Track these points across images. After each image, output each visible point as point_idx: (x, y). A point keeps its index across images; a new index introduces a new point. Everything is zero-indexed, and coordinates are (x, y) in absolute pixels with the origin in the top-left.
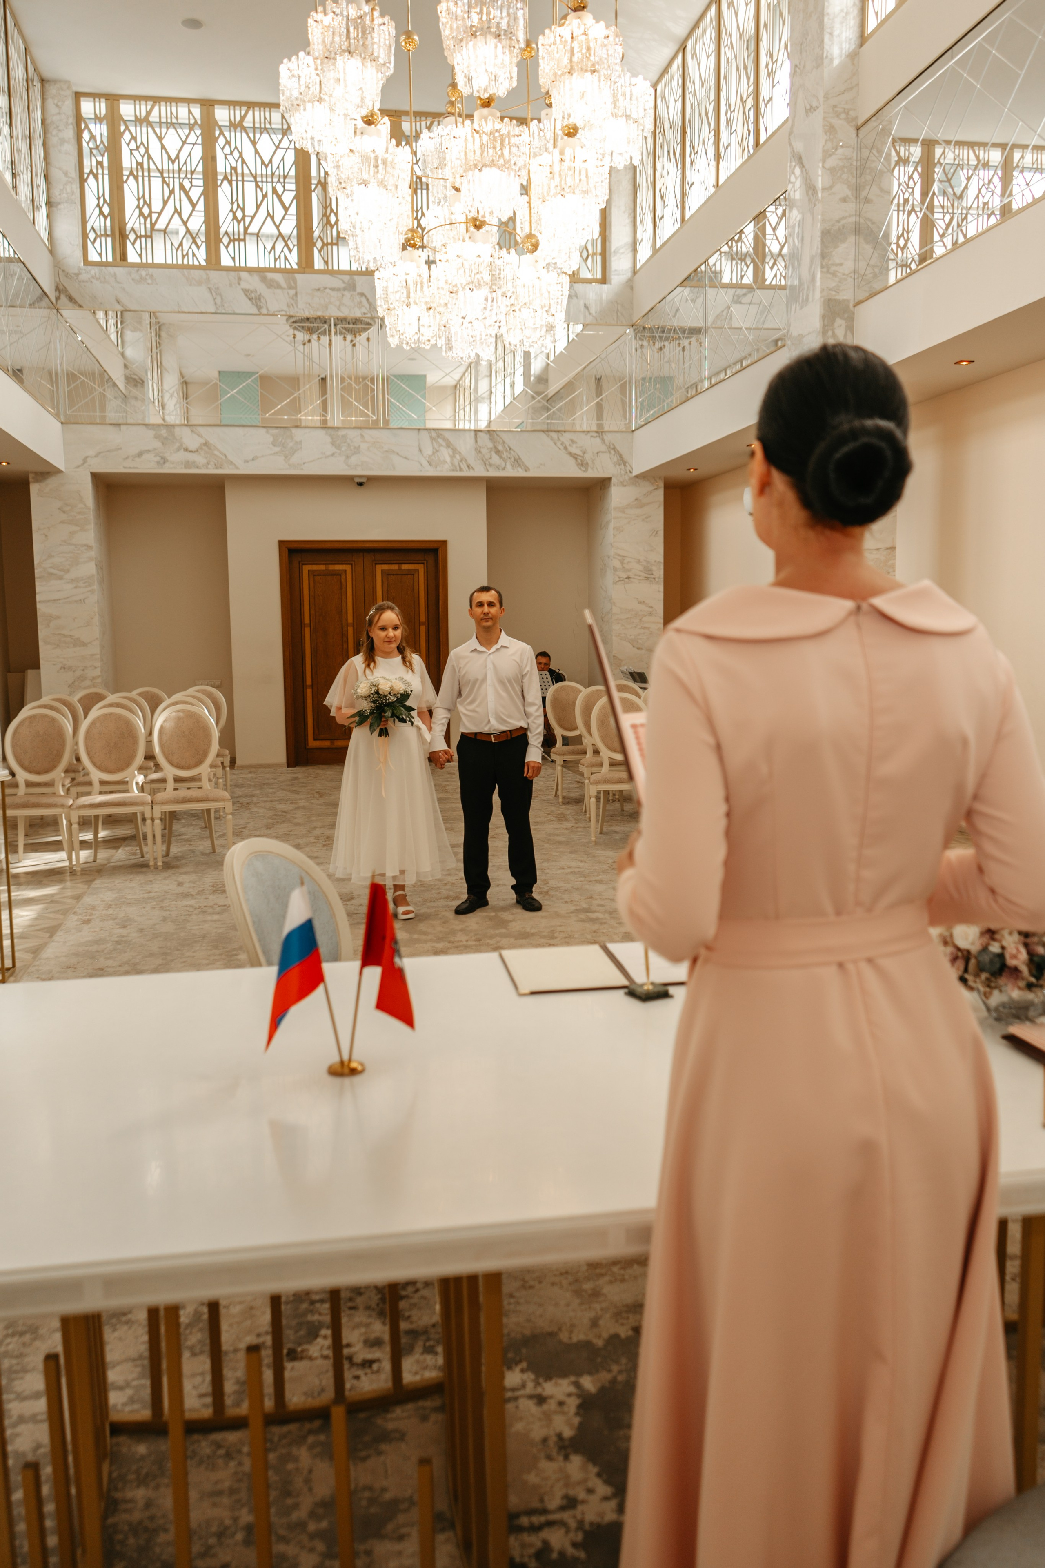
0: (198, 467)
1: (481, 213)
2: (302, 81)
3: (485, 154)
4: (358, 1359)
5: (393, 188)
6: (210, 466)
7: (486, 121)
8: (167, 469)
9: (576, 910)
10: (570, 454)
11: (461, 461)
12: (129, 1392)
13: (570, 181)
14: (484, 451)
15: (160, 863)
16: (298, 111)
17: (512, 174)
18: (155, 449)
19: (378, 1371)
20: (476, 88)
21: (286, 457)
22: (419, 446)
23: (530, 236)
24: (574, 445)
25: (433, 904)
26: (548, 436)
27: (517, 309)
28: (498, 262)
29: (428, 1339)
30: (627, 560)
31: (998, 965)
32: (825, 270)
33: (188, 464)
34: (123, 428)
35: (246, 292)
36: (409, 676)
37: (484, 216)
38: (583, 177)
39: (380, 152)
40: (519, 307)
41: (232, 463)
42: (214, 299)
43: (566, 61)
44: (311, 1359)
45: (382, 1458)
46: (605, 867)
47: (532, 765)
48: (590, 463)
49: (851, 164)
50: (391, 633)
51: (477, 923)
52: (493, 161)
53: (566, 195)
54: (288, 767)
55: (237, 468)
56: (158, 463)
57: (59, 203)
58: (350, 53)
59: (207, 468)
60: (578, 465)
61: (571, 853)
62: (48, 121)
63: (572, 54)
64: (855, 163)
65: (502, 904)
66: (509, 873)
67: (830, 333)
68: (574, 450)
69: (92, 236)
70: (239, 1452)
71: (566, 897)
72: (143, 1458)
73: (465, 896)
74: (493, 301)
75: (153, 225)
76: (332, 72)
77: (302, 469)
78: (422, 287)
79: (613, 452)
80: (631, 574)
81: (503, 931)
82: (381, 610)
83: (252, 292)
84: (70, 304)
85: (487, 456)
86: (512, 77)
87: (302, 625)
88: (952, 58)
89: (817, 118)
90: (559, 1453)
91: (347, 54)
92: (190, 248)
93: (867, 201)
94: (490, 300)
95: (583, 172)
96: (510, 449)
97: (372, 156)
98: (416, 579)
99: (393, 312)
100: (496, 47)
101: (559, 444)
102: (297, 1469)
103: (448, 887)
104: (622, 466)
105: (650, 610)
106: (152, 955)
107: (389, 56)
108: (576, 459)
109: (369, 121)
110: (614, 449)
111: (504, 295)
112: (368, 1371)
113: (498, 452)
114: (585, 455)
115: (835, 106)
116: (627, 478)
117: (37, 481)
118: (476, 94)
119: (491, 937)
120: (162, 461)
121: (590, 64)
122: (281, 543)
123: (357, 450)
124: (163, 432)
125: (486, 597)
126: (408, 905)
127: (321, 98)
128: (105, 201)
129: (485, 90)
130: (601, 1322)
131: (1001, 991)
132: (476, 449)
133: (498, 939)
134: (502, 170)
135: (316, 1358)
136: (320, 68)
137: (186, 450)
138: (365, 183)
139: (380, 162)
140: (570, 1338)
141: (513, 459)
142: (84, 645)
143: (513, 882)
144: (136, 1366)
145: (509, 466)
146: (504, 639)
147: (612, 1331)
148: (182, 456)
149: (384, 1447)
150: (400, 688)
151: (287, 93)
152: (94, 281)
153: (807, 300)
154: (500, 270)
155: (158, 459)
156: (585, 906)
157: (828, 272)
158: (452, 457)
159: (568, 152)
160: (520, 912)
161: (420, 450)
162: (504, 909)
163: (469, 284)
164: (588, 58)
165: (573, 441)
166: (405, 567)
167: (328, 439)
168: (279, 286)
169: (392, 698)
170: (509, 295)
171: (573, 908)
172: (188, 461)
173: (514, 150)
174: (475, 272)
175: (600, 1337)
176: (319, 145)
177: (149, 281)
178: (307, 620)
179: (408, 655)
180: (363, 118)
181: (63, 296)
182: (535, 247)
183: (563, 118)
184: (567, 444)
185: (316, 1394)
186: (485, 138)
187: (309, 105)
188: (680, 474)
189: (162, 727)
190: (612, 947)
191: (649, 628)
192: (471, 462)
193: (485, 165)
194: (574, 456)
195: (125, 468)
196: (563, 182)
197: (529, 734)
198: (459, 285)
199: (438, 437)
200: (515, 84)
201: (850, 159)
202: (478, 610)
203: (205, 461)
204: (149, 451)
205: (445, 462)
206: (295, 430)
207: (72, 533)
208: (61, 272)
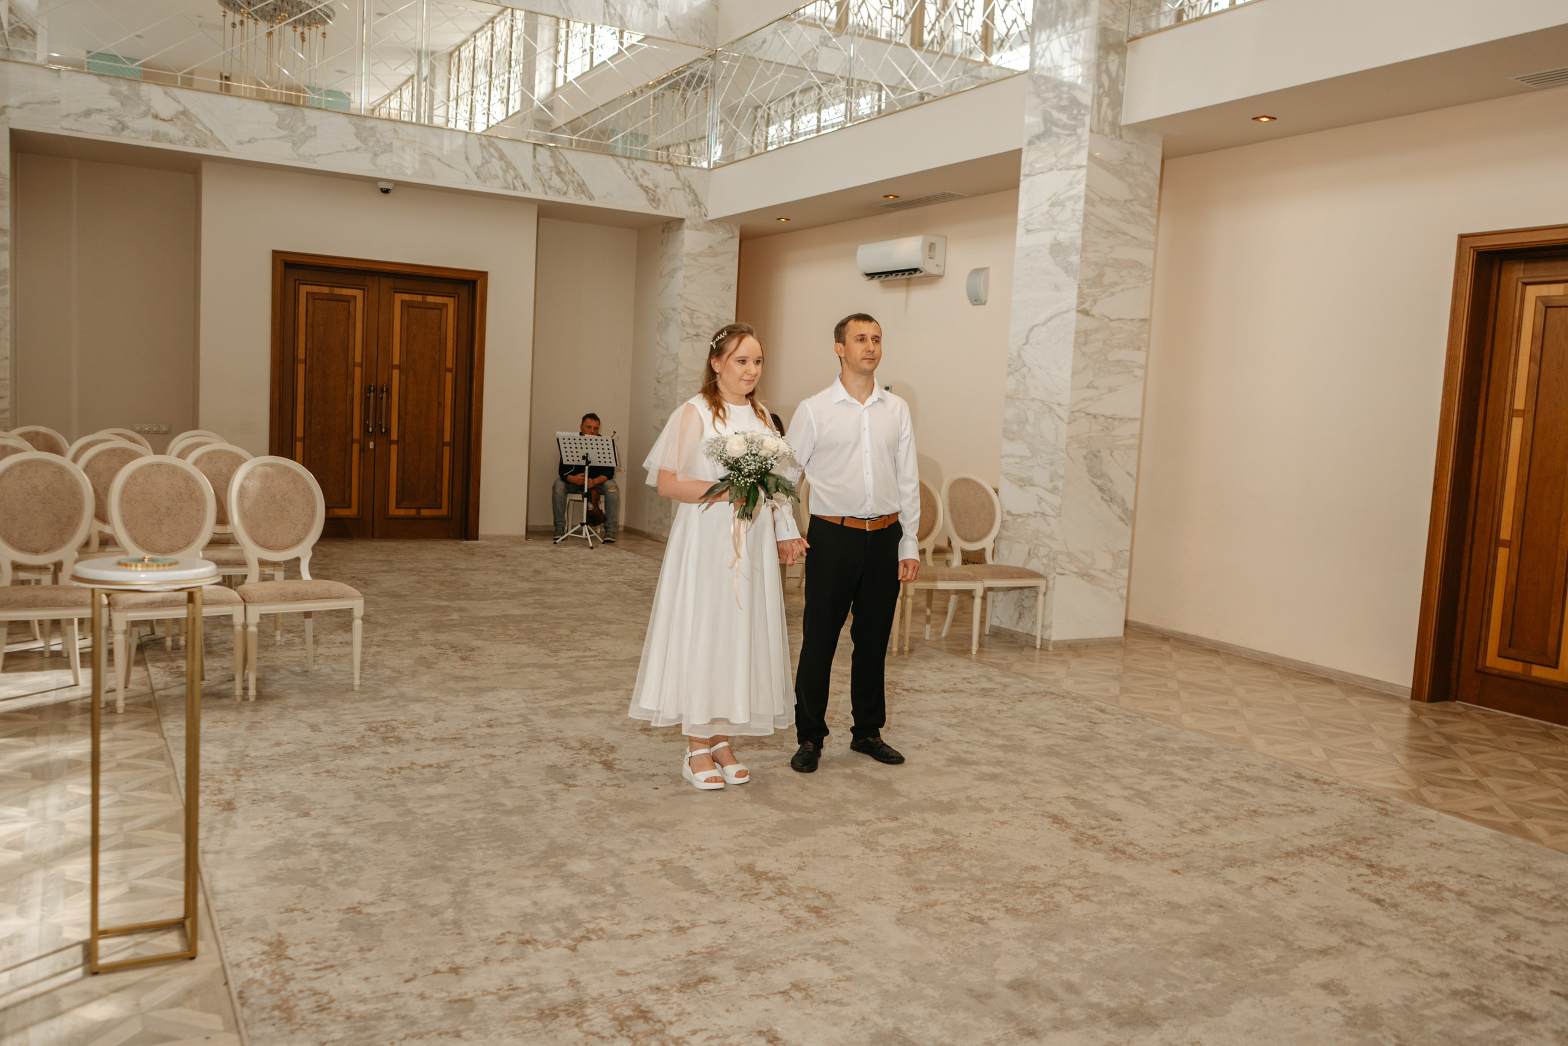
0: (170, 142)
6: (188, 142)
8: (125, 138)
10: (641, 186)
11: (515, 178)
14: (543, 169)
18: (110, 110)
21: (294, 144)
22: (466, 153)
24: (646, 177)
26: (618, 162)
30: (697, 315)
33: (156, 135)
34: (65, 74)
41: (219, 141)
47: (910, 564)
48: (662, 199)
50: (753, 368)
55: (227, 150)
56: (113, 128)
59: (184, 144)
60: (649, 200)
68: (645, 182)
77: (315, 162)
79: (687, 190)
80: (700, 332)
85: (547, 176)
87: (295, 361)
96: (574, 171)
98: (444, 315)
101: (629, 172)
104: (697, 208)
108: (647, 192)
110: (689, 186)
113: (559, 173)
114: (658, 190)
116: (701, 221)
120: (119, 127)
122: (275, 253)
123: (388, 148)
124: (125, 88)
125: (871, 329)
132: (534, 167)
137: (156, 117)
141: (576, 184)
145: (571, 192)
148: (149, 123)
155: (113, 123)
158: (505, 171)
161: (467, 158)
165: (645, 172)
166: (431, 299)
167: (352, 129)
172: (158, 132)
178: (301, 355)
184: (639, 174)
192: (528, 178)
194: (646, 189)
195: (62, 128)
197: (902, 521)
199: (490, 145)
202: (860, 346)
203: (181, 135)
204: (101, 111)
205: (497, 177)
206: (307, 112)
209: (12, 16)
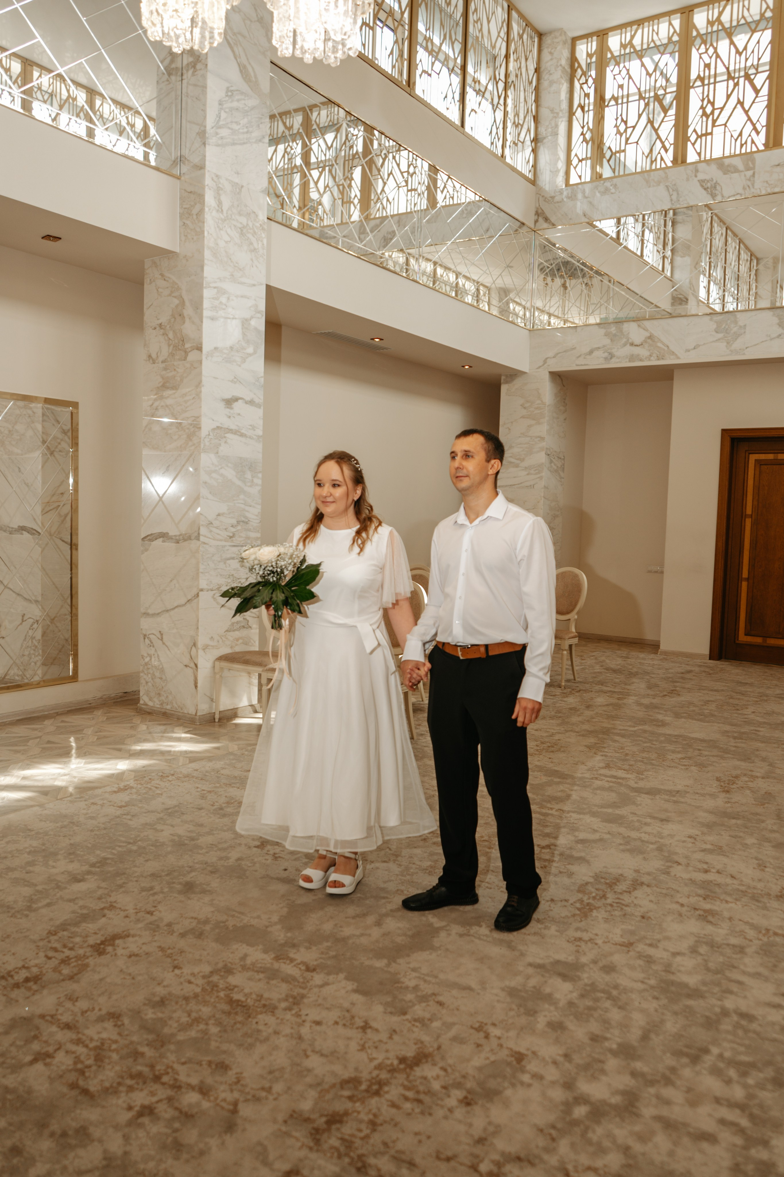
0: (641, 360)
6: (652, 358)
8: (613, 364)
18: (604, 346)
21: (728, 343)
33: (632, 358)
35: (702, 182)
41: (673, 353)
42: (671, 196)
47: (524, 704)
54: (710, 659)
55: (678, 358)
57: (544, 138)
59: (649, 360)
69: (575, 161)
75: (627, 139)
77: (744, 354)
83: (708, 181)
84: (546, 225)
87: (743, 516)
92: (659, 153)
117: (507, 382)
120: (610, 357)
122: (724, 431)
124: (613, 329)
128: (589, 128)
137: (632, 344)
148: (628, 350)
155: (606, 354)
167: (776, 320)
168: (736, 170)
172: (634, 355)
177: (612, 191)
178: (749, 511)
181: (541, 220)
195: (577, 365)
203: (648, 353)
204: (599, 348)
206: (739, 315)
207: (530, 426)
208: (541, 199)
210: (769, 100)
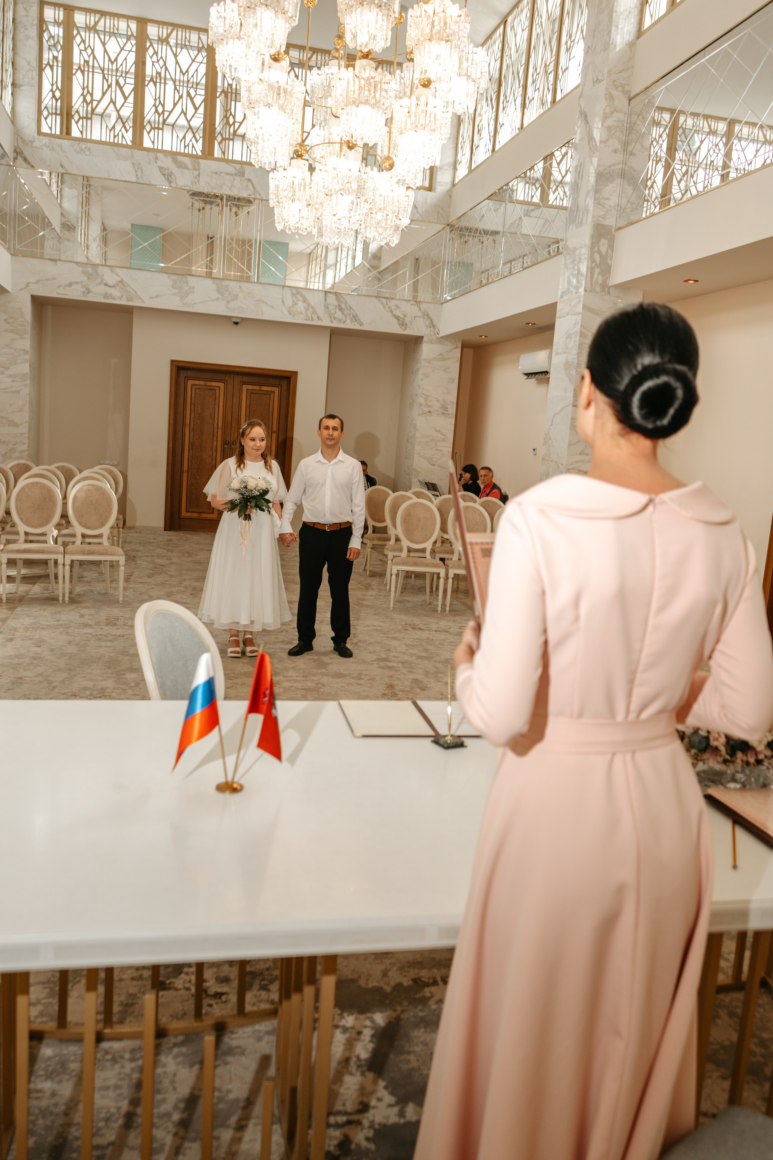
0: (114, 299)
1: (354, 138)
2: (227, 22)
3: (362, 95)
4: (211, 991)
5: (290, 112)
6: (123, 299)
7: (365, 70)
8: (90, 298)
9: (378, 659)
10: (395, 316)
11: (313, 313)
12: (40, 1008)
13: (422, 121)
14: (331, 307)
15: (67, 599)
16: (222, 44)
17: (381, 111)
18: (82, 282)
19: (226, 1002)
20: (359, 43)
21: (181, 297)
22: (282, 299)
23: (388, 158)
24: (398, 310)
25: (272, 646)
26: (379, 301)
27: (374, 212)
28: (364, 176)
29: (263, 980)
30: (430, 398)
31: (704, 745)
32: (597, 202)
33: (106, 296)
34: (59, 263)
35: (161, 169)
36: (269, 477)
37: (356, 141)
38: (432, 119)
39: (282, 83)
40: (375, 211)
41: (140, 298)
42: (136, 172)
43: (428, 30)
44: (176, 989)
45: (228, 1067)
46: (400, 627)
47: (353, 550)
48: (408, 324)
49: (623, 126)
50: (258, 443)
51: (305, 664)
52: (367, 100)
53: (419, 131)
54: (165, 530)
55: (144, 302)
56: (84, 292)
57: (22, 86)
58: (266, 6)
59: (121, 300)
60: (400, 324)
61: (375, 614)
62: (17, 21)
63: (433, 26)
64: (625, 125)
65: (323, 650)
66: (330, 627)
67: (596, 249)
68: (397, 313)
69: (45, 113)
70: (122, 1057)
71: (370, 648)
72: (49, 1058)
73: (296, 642)
74: (357, 205)
75: (93, 110)
76: (252, 19)
77: (193, 308)
78: (305, 188)
79: (426, 317)
80: (432, 410)
81: (324, 671)
82: (252, 425)
83: (165, 169)
84: (24, 164)
85: (333, 312)
86: (387, 39)
87: (183, 425)
88: (704, 57)
89: (601, 88)
90: (357, 1070)
91: (264, 6)
92: (120, 130)
93: (632, 154)
94: (355, 204)
95: (433, 116)
96: (350, 308)
97: (276, 85)
98: (272, 398)
99: (281, 205)
100: (377, 14)
102: (165, 1073)
103: (283, 634)
104: (432, 329)
105: (444, 437)
106: (60, 670)
107: (296, 11)
108: (398, 320)
109: (276, 59)
110: (427, 315)
111: (366, 201)
112: (218, 1001)
113: (341, 309)
114: (406, 318)
115: (615, 81)
116: (435, 338)
118: (358, 48)
119: (315, 675)
120: (87, 292)
121: (445, 35)
122: (173, 362)
123: (236, 298)
124: (89, 269)
125: (331, 423)
126: (254, 646)
127: (240, 36)
128: (57, 87)
129: (366, 46)
130: (390, 973)
131: (704, 763)
132: (325, 306)
133: (320, 677)
134: (373, 108)
135: (180, 989)
136: (242, 14)
137: (106, 285)
138: (269, 105)
139: (282, 91)
140: (367, 984)
141: (352, 316)
142: (17, 425)
143: (333, 634)
144: (45, 988)
145: (348, 320)
146: (342, 455)
147: (398, 981)
148: (102, 289)
149: (229, 1059)
150: (263, 485)
151: (215, 29)
152: (44, 148)
153: (582, 223)
154: (365, 182)
155: (84, 289)
156: (384, 656)
157: (599, 204)
158: (306, 310)
159: (423, 100)
160: (336, 656)
161: (283, 302)
162: (325, 654)
163: (340, 190)
164: (445, 31)
165: (397, 307)
166: (264, 388)
167: (215, 287)
168: (186, 167)
169: (256, 493)
170: (369, 201)
171: (375, 657)
172: (107, 293)
173: (384, 93)
174: (346, 181)
175: (388, 984)
176: (235, 72)
177: (87, 153)
178: (188, 422)
179: (269, 461)
180: (271, 56)
181: (19, 158)
182: (391, 166)
183: (421, 73)
184: (393, 308)
185: (179, 1017)
186: (363, 82)
187: (231, 41)
188: (474, 338)
189: (75, 496)
190: (420, 703)
191: (441, 450)
192: (321, 314)
193: (361, 103)
194: (397, 318)
195: (57, 293)
196: (417, 122)
197: (353, 527)
198: (333, 191)
199: (298, 293)
200: (388, 44)
201: (623, 121)
202: (325, 432)
203: (119, 294)
204: (77, 283)
205: (301, 313)
206: (189, 278)
207: (13, 340)
208: (19, 138)
209: (63, 218)
210: (205, 118)
